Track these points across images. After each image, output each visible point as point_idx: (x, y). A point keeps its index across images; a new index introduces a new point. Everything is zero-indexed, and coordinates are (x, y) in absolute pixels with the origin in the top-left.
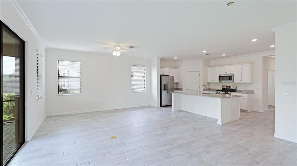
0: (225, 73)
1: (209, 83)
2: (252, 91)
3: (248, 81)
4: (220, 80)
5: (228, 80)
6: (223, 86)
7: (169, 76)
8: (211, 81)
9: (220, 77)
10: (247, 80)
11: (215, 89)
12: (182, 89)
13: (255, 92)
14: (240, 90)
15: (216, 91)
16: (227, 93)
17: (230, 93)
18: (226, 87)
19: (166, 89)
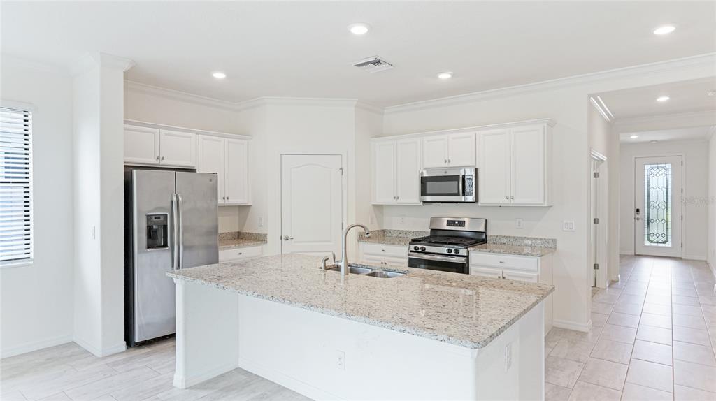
0: (443, 165)
1: (379, 207)
2: (547, 240)
3: (538, 200)
4: (424, 193)
5: (458, 194)
6: (433, 220)
7: (194, 171)
8: (390, 200)
9: (424, 181)
10: (531, 194)
11: (406, 233)
12: (266, 235)
13: (559, 245)
14: (500, 237)
15: (410, 243)
16: (453, 253)
17: (465, 255)
18: (447, 225)
19: (165, 245)
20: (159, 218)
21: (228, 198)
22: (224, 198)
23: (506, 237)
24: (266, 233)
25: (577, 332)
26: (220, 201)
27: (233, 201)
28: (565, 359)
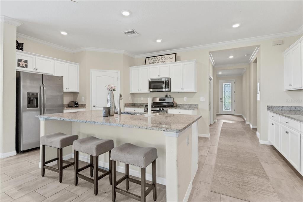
0: (157, 77)
1: (133, 94)
2: (195, 105)
3: (192, 89)
4: (150, 88)
5: (163, 88)
6: (154, 99)
9: (150, 83)
11: (143, 104)
13: (199, 107)
14: (178, 104)
15: (145, 107)
16: (161, 110)
17: (166, 110)
18: (159, 100)
19: (37, 106)
20: (34, 94)
21: (68, 89)
22: (66, 89)
23: (180, 104)
24: (85, 104)
25: (205, 138)
26: (65, 90)
27: (71, 90)
28: (203, 146)
